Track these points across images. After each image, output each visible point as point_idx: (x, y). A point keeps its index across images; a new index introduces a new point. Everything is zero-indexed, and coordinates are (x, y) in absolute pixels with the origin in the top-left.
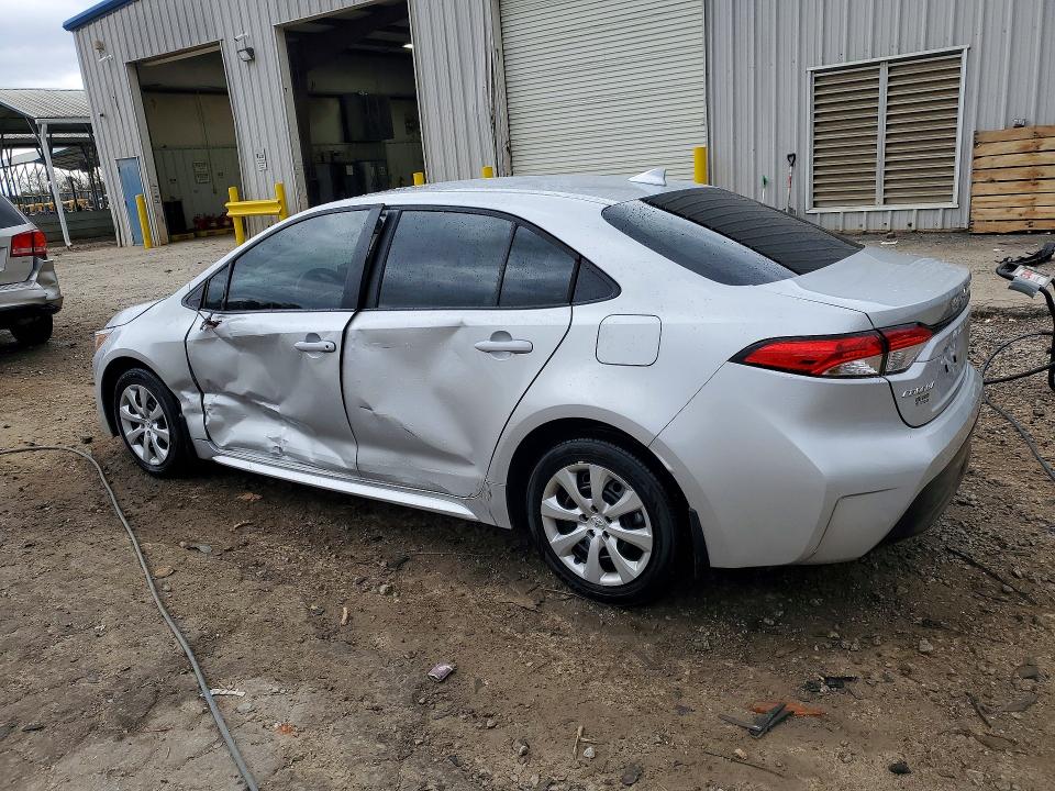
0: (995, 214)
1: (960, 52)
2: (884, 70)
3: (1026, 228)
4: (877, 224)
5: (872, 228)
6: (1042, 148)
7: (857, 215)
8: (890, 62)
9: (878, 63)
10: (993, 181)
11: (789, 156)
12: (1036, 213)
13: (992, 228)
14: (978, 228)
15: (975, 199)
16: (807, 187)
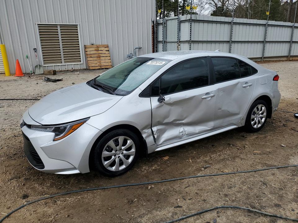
0: (93, 65)
1: (77, 25)
2: (59, 27)
3: (100, 68)
4: (63, 68)
5: (63, 70)
6: (99, 50)
7: (51, 67)
8: (60, 25)
9: (57, 25)
10: (91, 57)
11: (34, 49)
12: (101, 64)
13: (94, 68)
14: (91, 68)
15: (88, 61)
16: (42, 59)
